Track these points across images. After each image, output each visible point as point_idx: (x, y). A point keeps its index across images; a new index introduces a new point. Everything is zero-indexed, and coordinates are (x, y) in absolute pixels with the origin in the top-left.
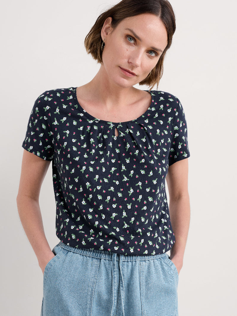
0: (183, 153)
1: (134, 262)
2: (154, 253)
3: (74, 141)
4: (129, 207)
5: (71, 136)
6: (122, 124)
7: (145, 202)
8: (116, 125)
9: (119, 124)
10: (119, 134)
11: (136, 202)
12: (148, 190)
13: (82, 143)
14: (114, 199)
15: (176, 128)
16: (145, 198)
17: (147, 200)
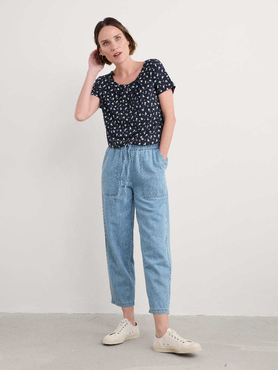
0: (160, 90)
1: (136, 151)
2: (145, 144)
3: (108, 96)
4: (132, 125)
5: (107, 94)
6: (130, 84)
7: (140, 121)
8: (127, 85)
9: (128, 85)
10: (129, 90)
11: (135, 122)
12: (140, 115)
13: (112, 97)
14: (125, 122)
15: (155, 77)
16: (139, 119)
17: (140, 120)
